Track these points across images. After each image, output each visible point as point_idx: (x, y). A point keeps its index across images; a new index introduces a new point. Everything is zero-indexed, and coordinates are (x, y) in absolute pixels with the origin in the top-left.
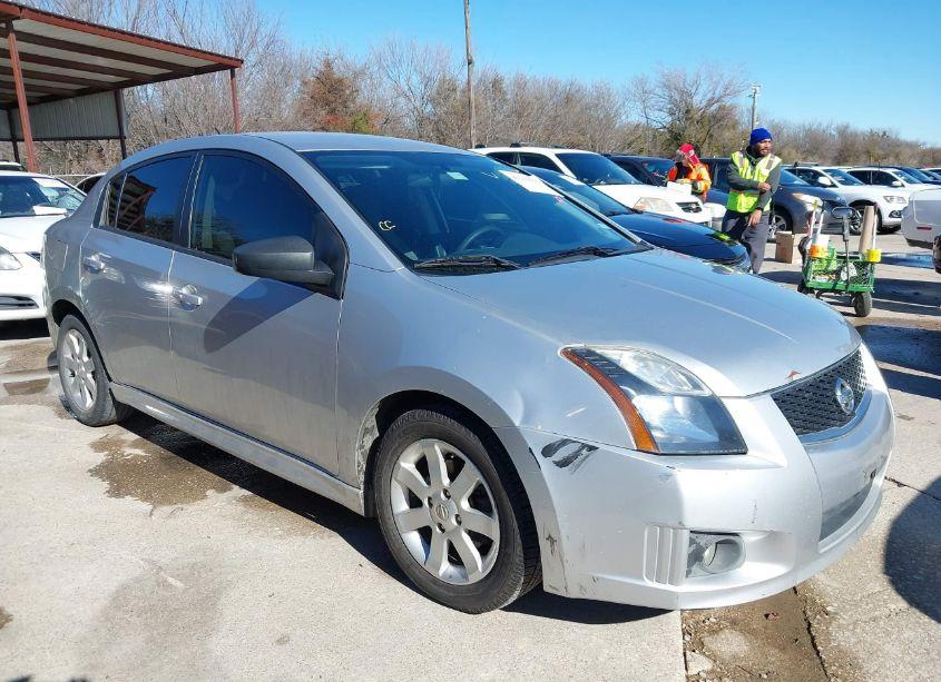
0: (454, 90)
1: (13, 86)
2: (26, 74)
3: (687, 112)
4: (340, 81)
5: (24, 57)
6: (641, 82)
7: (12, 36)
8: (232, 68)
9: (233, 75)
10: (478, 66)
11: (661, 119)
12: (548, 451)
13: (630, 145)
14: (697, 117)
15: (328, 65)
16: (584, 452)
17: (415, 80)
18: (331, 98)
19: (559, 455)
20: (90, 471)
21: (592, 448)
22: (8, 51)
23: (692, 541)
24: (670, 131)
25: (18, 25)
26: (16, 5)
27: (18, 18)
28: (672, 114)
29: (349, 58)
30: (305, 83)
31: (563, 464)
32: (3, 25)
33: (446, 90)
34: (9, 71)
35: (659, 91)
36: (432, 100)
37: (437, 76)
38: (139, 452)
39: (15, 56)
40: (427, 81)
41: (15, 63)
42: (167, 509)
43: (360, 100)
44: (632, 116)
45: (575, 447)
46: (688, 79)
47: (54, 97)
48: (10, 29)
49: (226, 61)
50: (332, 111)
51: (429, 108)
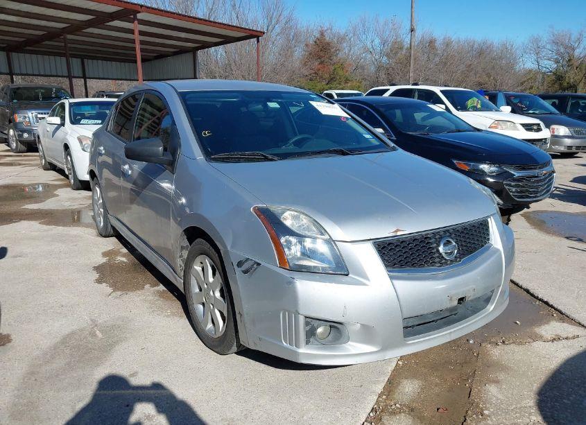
0: (401, 49)
1: (134, 49)
2: (142, 42)
3: (569, 60)
4: (328, 44)
5: (141, 33)
6: (536, 41)
7: (136, 22)
8: (258, 37)
9: (258, 41)
10: (419, 33)
11: (549, 65)
12: (240, 264)
13: (522, 84)
14: (576, 64)
15: (322, 34)
16: (255, 266)
17: (377, 41)
18: (322, 54)
19: (245, 267)
20: (94, 267)
21: (259, 264)
22: (133, 30)
23: (307, 324)
24: (555, 74)
25: (139, 16)
26: (139, 5)
27: (139, 12)
28: (557, 62)
29: (336, 29)
30: (307, 45)
31: (245, 272)
32: (132, 17)
33: (396, 48)
34: (133, 41)
35: (549, 46)
36: (387, 55)
37: (391, 40)
38: (124, 259)
39: (136, 33)
40: (384, 43)
41: (137, 37)
42: (119, 293)
43: (340, 55)
44: (528, 63)
45: (252, 263)
46: (573, 37)
47: (161, 56)
48: (135, 18)
49: (254, 33)
50: (321, 63)
51: (385, 59)
